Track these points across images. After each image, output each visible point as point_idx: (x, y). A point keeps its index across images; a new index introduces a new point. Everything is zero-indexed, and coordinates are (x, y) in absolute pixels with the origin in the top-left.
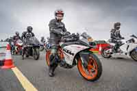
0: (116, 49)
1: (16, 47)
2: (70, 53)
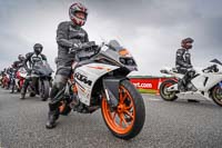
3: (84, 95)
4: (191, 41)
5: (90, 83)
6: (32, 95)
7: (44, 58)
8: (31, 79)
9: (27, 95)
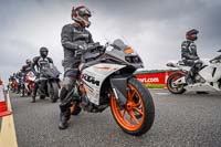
0: (193, 77)
1: (26, 84)
2: (93, 82)
3: (93, 95)
4: (196, 32)
5: (98, 83)
6: (42, 98)
7: (51, 61)
8: (39, 82)
9: (38, 98)
